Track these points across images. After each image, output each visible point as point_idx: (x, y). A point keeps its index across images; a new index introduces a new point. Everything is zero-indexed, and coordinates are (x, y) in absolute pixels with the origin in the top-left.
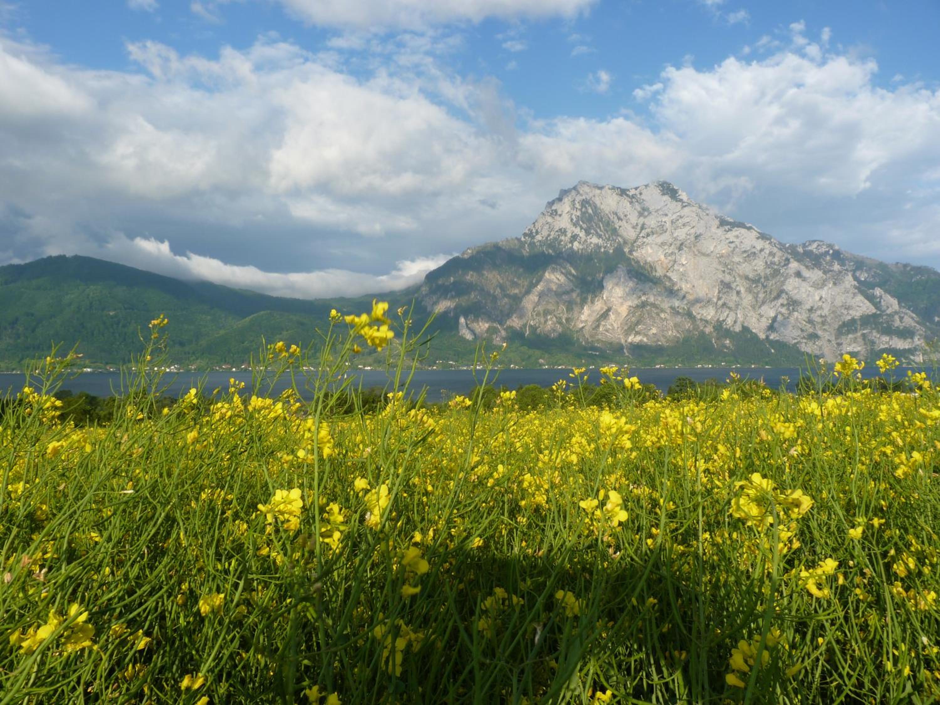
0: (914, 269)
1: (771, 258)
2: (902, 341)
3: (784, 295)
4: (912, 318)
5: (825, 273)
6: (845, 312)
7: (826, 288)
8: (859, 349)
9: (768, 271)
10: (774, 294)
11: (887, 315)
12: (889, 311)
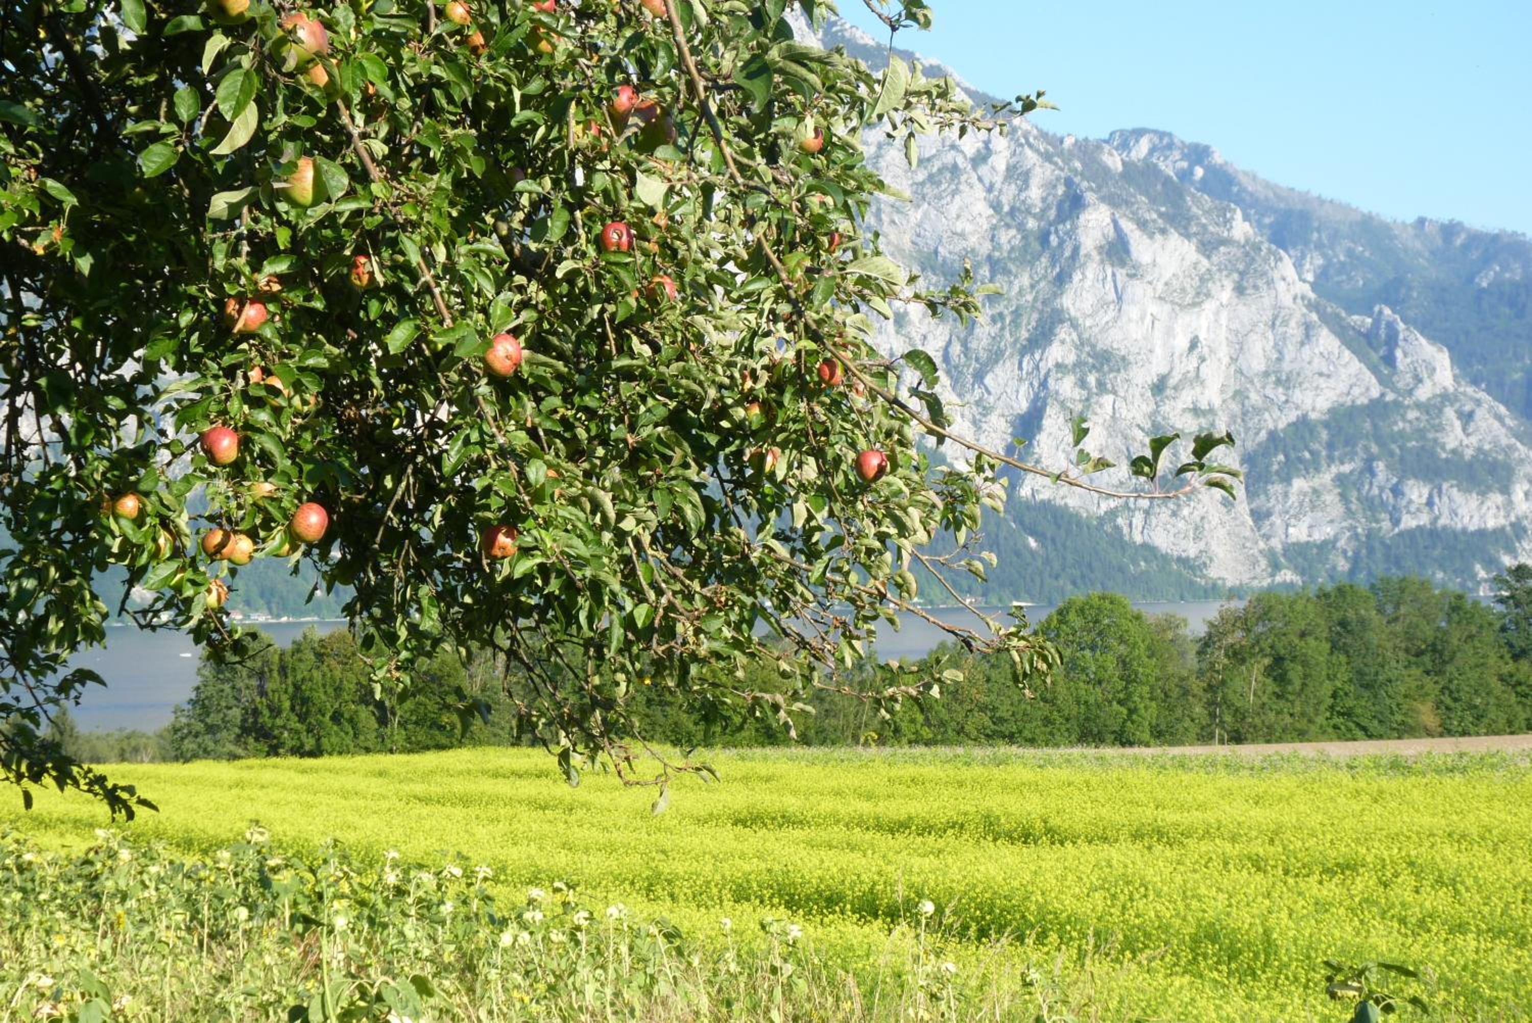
0: (1476, 239)
1: (1013, 189)
2: (1474, 500)
3: (1063, 332)
4: (1499, 418)
5: (1208, 247)
6: (1279, 394)
7: (1209, 306)
8: (1328, 531)
9: (1008, 237)
10: (1029, 322)
11: (1418, 406)
12: (1424, 393)
